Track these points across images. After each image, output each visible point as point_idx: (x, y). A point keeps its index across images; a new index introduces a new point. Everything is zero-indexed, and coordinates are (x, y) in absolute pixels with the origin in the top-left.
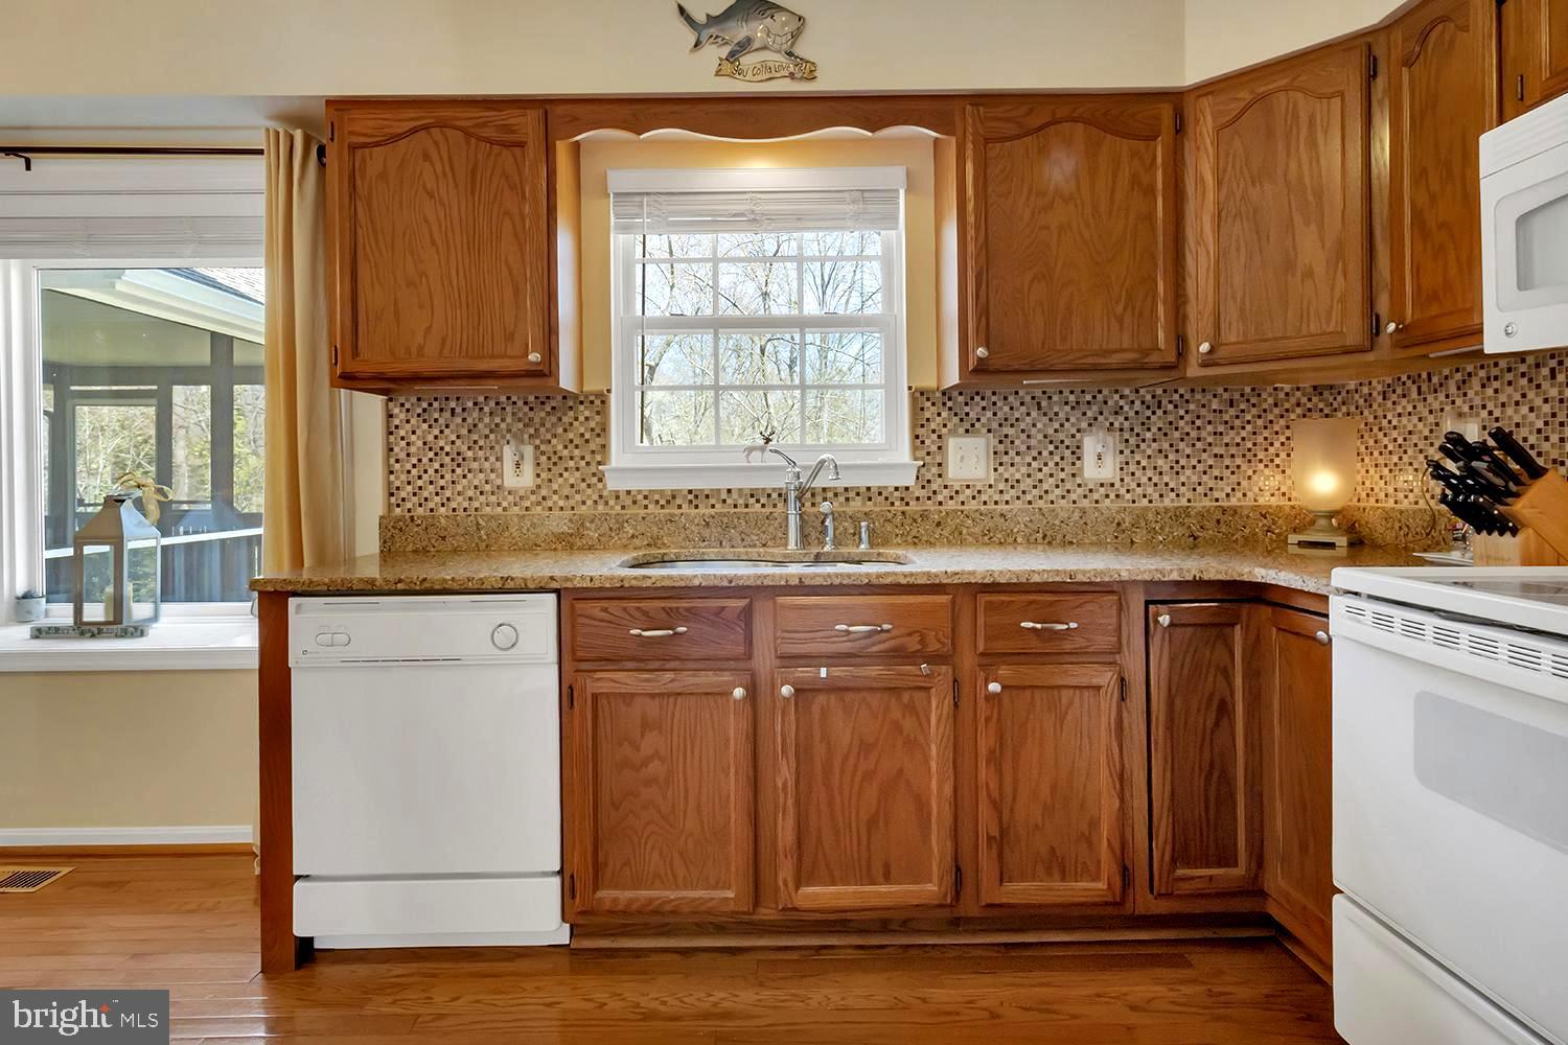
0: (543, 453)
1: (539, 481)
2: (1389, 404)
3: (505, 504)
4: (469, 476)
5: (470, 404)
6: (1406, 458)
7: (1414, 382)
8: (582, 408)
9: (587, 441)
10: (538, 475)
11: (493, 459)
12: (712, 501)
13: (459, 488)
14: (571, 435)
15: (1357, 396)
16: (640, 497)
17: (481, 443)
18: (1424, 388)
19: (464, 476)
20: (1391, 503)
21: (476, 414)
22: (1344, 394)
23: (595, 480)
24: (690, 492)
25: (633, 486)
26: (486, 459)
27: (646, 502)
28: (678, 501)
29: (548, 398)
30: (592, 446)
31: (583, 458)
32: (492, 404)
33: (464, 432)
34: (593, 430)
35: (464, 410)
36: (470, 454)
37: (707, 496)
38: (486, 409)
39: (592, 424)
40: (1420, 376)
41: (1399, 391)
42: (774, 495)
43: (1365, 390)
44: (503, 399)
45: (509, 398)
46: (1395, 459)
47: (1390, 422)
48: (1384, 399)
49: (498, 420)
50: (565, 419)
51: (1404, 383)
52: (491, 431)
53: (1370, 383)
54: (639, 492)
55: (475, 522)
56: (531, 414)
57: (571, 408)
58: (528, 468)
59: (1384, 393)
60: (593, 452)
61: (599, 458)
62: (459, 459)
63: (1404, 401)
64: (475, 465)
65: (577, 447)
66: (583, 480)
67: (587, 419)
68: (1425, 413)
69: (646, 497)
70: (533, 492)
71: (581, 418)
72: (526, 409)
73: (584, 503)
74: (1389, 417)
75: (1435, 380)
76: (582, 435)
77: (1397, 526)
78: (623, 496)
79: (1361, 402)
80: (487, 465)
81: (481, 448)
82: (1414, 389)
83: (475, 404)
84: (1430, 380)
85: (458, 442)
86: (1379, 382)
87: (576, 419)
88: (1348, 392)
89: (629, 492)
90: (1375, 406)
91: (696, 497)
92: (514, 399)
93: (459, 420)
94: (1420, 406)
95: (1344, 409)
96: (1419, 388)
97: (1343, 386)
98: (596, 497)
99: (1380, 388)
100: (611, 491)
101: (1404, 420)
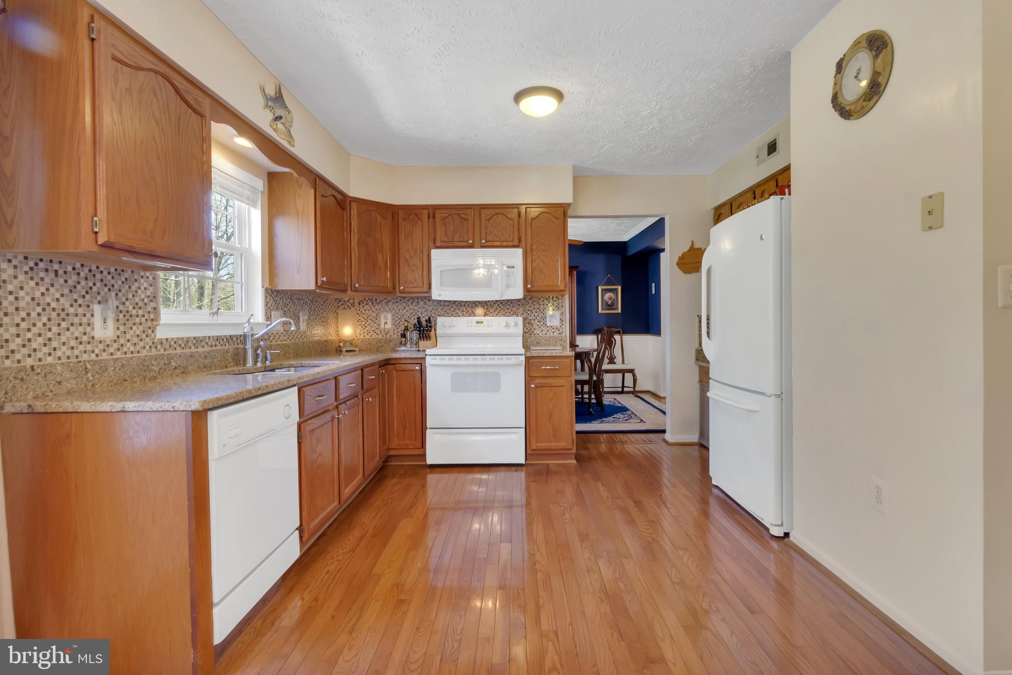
0: (121, 312)
1: (118, 333)
2: (361, 306)
3: (97, 351)
4: (72, 329)
5: (70, 269)
6: (367, 323)
7: (371, 301)
8: (142, 281)
9: (146, 304)
10: (118, 329)
11: (89, 315)
12: (203, 343)
13: (63, 339)
14: (137, 300)
15: (348, 303)
16: (173, 343)
17: (80, 301)
18: (374, 302)
19: (68, 329)
20: (362, 337)
21: (75, 278)
22: (342, 301)
23: (150, 331)
24: (195, 338)
25: (169, 336)
26: (85, 315)
27: (175, 346)
28: (190, 344)
29: (123, 271)
30: (149, 308)
31: (143, 316)
32: (86, 270)
33: (66, 291)
34: (148, 297)
35: (65, 272)
36: (71, 310)
37: (201, 341)
38: (82, 274)
39: (148, 293)
40: (372, 299)
41: (365, 303)
42: (225, 340)
43: (352, 301)
44: (94, 268)
45: (98, 267)
46: (364, 323)
47: (361, 312)
48: (359, 304)
49: (91, 284)
50: (133, 288)
51: (367, 301)
52: (87, 293)
53: (354, 299)
54: (172, 339)
55: (84, 367)
56: (113, 282)
57: (136, 280)
58: (111, 323)
59: (359, 303)
60: (149, 312)
61: (152, 316)
62: (63, 315)
63: (367, 306)
64: (76, 320)
65: (140, 308)
66: (144, 332)
67: (145, 289)
68: (375, 310)
69: (175, 343)
70: (115, 341)
71: (142, 288)
72: (109, 277)
73: (144, 348)
74: (361, 310)
75: (378, 301)
76: (143, 300)
77: (367, 343)
78: (164, 341)
79: (350, 305)
80: (85, 320)
81: (80, 306)
82: (371, 303)
83: (74, 269)
84: (376, 300)
85: (62, 300)
86: (357, 299)
87: (139, 288)
88: (344, 301)
89: (167, 339)
90: (356, 307)
91: (197, 341)
92: (101, 268)
93: (61, 281)
94: (373, 308)
95: (343, 307)
96: (372, 303)
97: (342, 299)
98: (150, 344)
99: (358, 301)
100: (158, 339)
101: (367, 312)
